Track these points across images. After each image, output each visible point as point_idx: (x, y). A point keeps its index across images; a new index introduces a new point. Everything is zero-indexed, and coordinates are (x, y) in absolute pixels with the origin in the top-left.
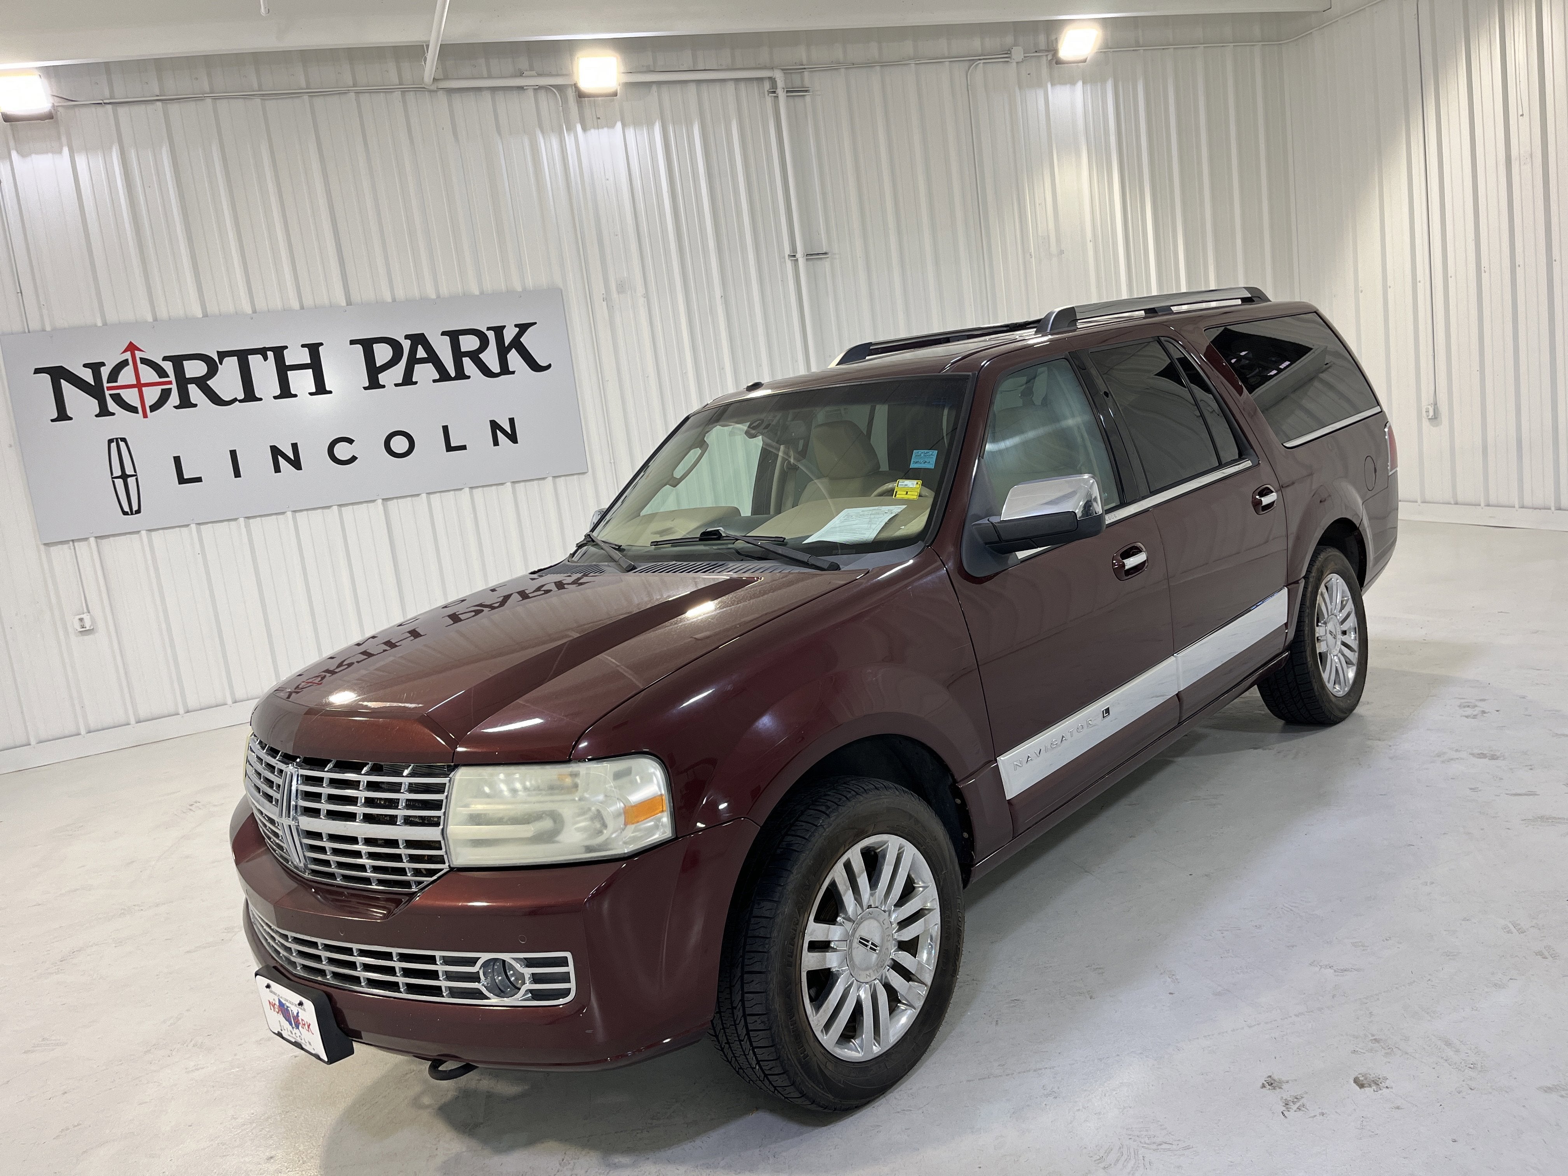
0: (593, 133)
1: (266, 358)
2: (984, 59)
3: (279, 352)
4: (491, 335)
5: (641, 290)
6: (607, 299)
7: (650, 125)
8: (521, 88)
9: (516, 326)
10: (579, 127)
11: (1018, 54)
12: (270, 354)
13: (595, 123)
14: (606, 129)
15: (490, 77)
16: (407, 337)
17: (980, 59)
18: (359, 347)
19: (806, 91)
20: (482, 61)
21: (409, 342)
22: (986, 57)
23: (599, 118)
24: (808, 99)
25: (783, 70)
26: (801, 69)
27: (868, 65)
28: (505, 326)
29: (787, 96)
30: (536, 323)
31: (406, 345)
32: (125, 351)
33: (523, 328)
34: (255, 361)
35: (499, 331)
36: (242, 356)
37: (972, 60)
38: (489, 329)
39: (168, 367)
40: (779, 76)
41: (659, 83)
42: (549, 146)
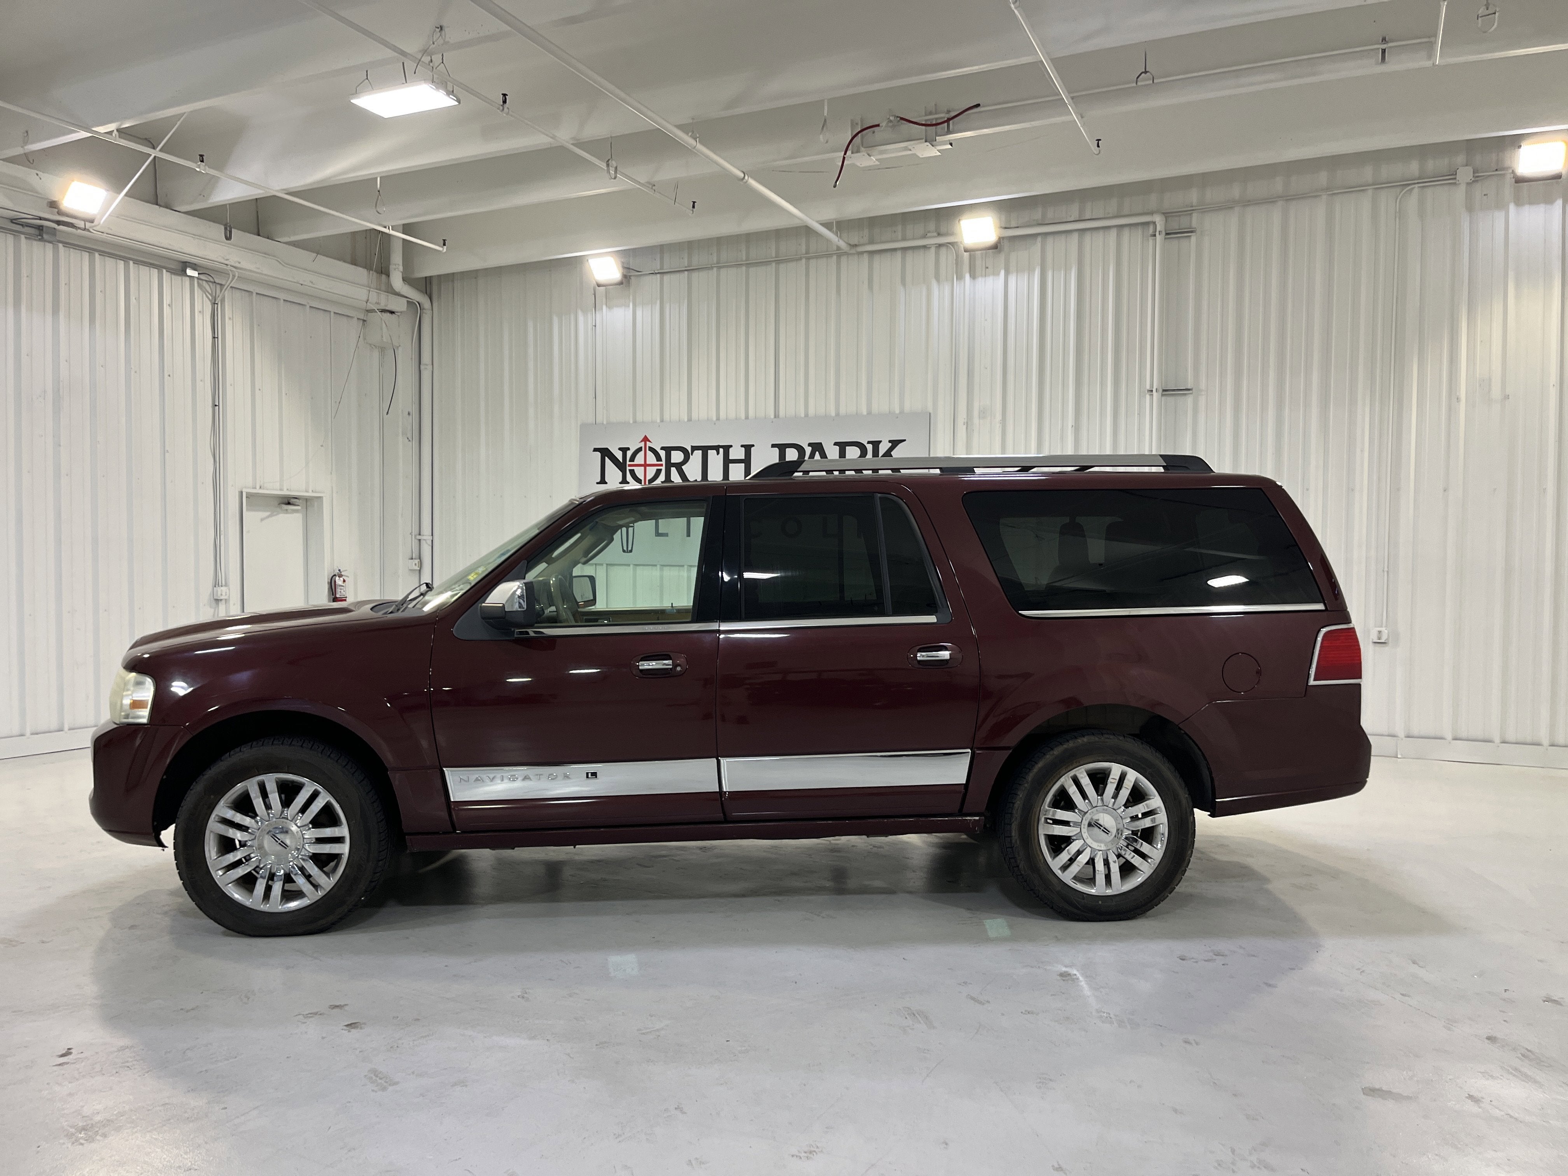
0: (980, 281)
1: (718, 453)
2: (1418, 183)
3: (727, 448)
4: (870, 447)
5: (999, 417)
6: (968, 424)
7: (1031, 270)
8: (925, 247)
9: (890, 441)
10: (967, 276)
11: (1465, 175)
12: (721, 450)
13: (984, 272)
14: (991, 277)
15: (904, 239)
16: (810, 445)
17: (1415, 184)
18: (777, 450)
19: (1192, 232)
20: (899, 228)
21: (810, 448)
22: (1425, 180)
23: (987, 268)
24: (1193, 239)
25: (1164, 213)
26: (1189, 212)
27: (1270, 201)
28: (881, 441)
29: (1165, 238)
30: (905, 440)
31: (808, 450)
32: (642, 441)
33: (895, 443)
34: (712, 453)
35: (876, 444)
36: (705, 450)
37: (1405, 184)
38: (869, 442)
39: (663, 454)
40: (1158, 219)
41: (1046, 234)
42: (940, 294)
